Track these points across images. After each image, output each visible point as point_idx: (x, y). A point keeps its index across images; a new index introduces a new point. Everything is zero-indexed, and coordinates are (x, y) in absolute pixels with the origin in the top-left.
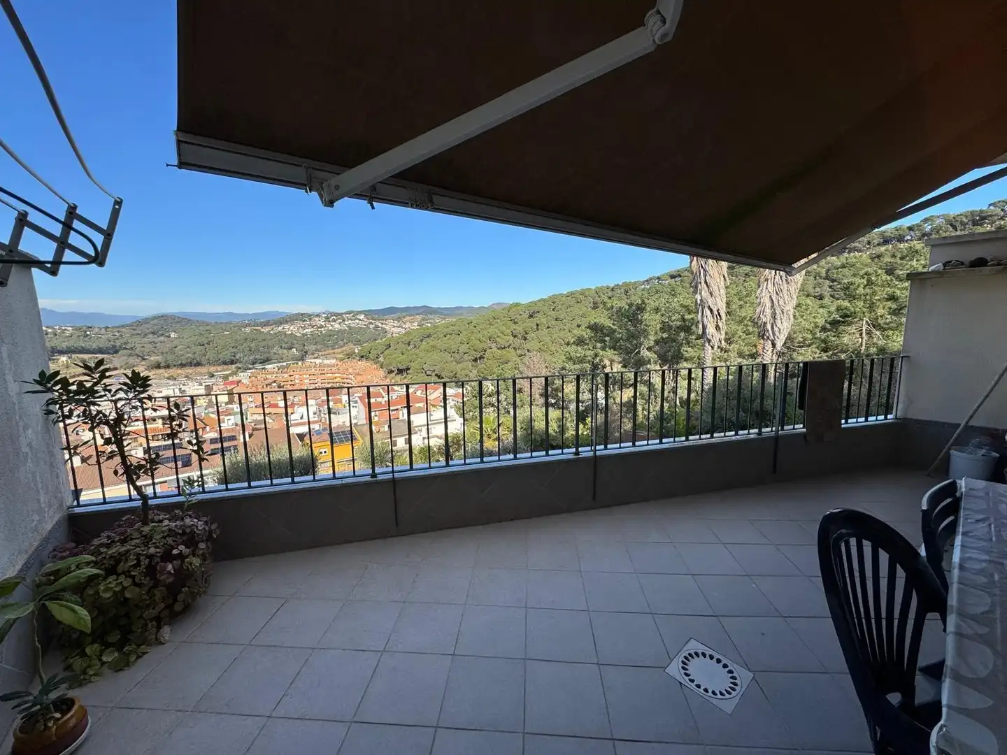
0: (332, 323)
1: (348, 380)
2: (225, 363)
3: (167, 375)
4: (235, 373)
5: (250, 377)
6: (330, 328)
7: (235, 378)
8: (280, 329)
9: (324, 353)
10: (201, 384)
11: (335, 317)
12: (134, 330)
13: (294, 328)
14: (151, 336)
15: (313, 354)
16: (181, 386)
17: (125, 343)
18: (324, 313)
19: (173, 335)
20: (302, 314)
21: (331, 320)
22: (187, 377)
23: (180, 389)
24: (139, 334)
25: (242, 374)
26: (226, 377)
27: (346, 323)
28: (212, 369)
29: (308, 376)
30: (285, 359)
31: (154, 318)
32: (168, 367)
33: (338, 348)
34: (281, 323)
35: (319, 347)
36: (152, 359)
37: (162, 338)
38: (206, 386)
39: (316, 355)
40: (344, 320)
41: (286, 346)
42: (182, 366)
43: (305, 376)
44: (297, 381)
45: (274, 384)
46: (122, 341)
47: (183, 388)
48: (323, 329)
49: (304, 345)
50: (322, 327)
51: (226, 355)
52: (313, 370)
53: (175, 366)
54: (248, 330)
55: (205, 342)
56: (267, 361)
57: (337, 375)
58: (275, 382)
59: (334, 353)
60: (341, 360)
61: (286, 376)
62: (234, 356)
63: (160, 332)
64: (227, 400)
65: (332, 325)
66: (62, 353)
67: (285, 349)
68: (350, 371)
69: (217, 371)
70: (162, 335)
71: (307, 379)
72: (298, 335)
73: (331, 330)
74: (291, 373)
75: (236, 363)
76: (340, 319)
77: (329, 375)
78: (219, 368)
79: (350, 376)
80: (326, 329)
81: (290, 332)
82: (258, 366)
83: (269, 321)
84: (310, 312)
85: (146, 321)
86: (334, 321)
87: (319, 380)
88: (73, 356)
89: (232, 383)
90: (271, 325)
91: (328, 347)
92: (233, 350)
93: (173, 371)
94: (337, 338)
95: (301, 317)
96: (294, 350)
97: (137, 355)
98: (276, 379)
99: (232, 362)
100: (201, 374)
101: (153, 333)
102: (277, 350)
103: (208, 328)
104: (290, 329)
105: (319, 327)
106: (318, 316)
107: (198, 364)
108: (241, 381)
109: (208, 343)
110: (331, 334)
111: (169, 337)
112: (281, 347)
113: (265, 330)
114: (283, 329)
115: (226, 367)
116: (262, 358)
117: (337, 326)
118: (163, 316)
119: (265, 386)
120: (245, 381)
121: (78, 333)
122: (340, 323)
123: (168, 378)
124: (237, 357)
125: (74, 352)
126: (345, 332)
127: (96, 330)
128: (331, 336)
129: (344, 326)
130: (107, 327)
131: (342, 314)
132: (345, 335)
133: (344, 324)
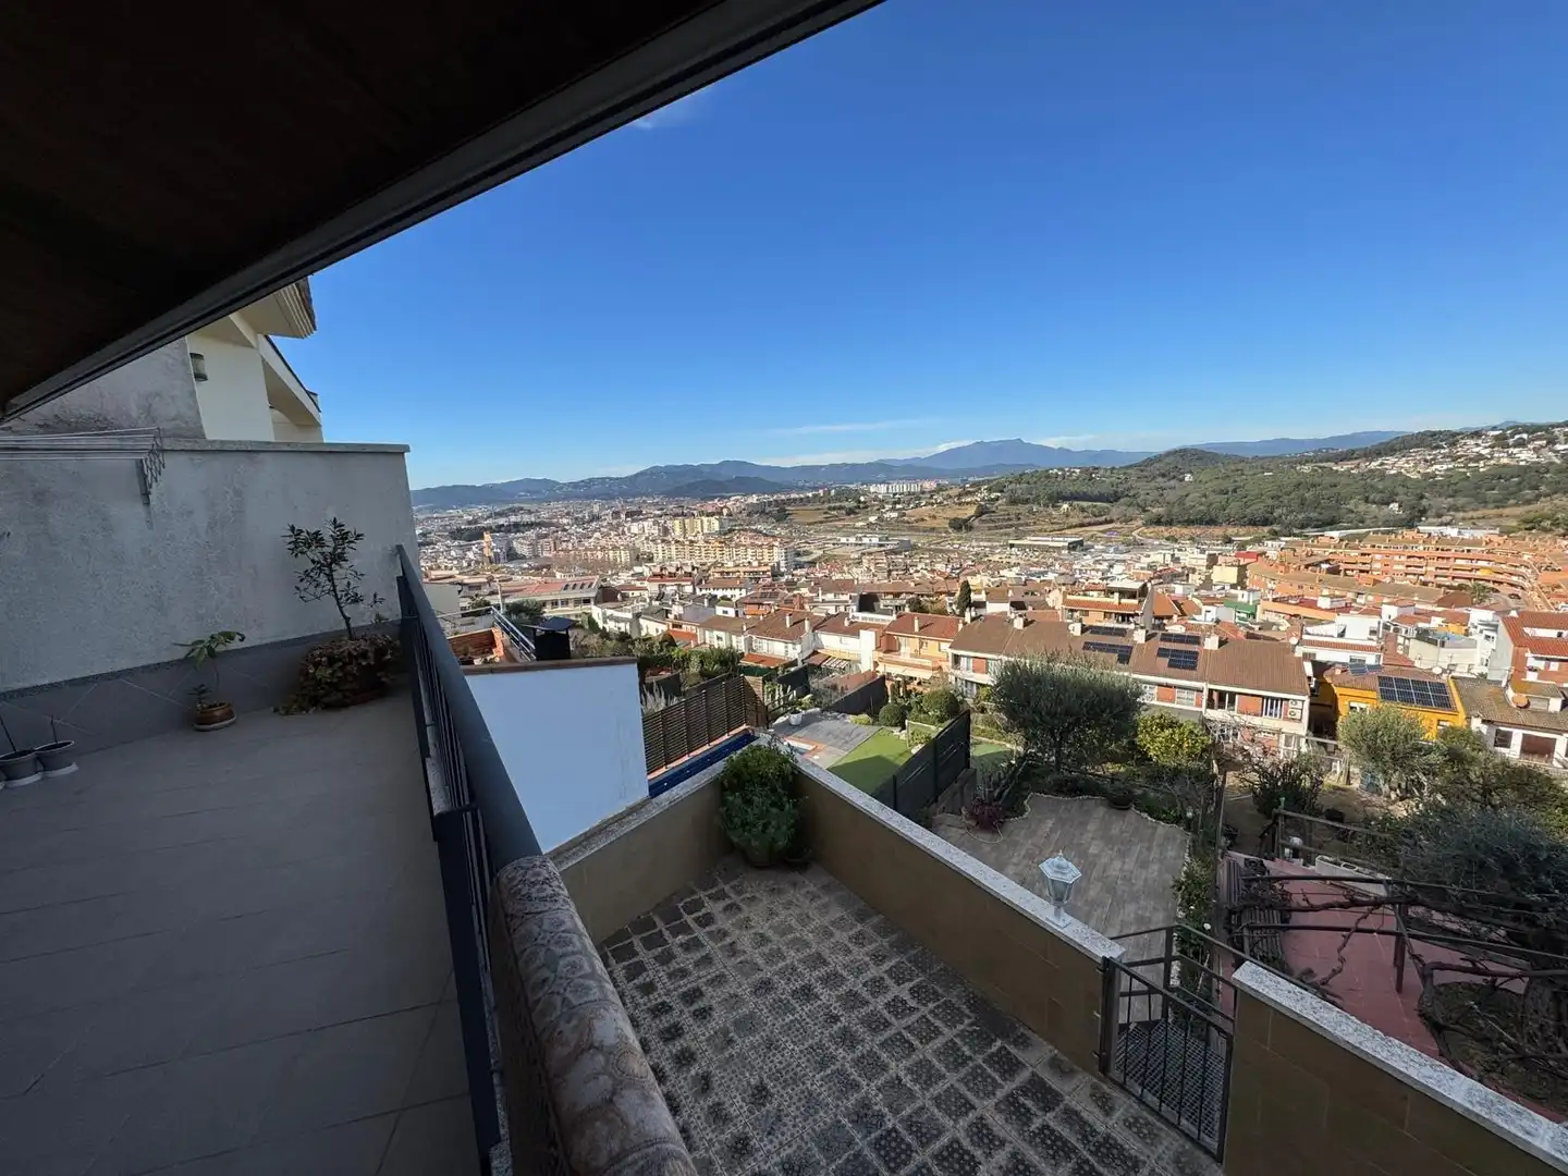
0: (1511, 450)
1: (1515, 579)
2: (1253, 523)
3: (1166, 534)
4: (1259, 541)
5: (1282, 549)
6: (1505, 461)
7: (1257, 549)
8: (1374, 465)
9: (1470, 514)
10: (1203, 552)
11: (1525, 436)
12: (1142, 471)
13: (1407, 462)
14: (1160, 479)
15: (1439, 516)
16: (1176, 551)
17: (1128, 490)
18: (1494, 428)
19: (1188, 477)
20: (1434, 434)
21: (1511, 441)
22: (1191, 539)
23: (1173, 555)
24: (1146, 477)
25: (1270, 543)
26: (1242, 546)
27: (1559, 447)
28: (1231, 531)
29: (1403, 558)
30: (1368, 522)
31: (1169, 454)
32: (1170, 523)
33: (1517, 505)
34: (1379, 454)
35: (1461, 501)
36: (1154, 510)
37: (1172, 483)
38: (1210, 555)
39: (1446, 519)
40: (1552, 441)
41: (1378, 497)
42: (1189, 523)
43: (1397, 558)
44: (1377, 566)
45: (1325, 566)
46: (1125, 486)
47: (1177, 554)
48: (1482, 464)
49: (1422, 497)
50: (1480, 457)
51: (1258, 509)
52: (1421, 548)
53: (1179, 522)
54: (1307, 469)
55: (1230, 489)
56: (1332, 523)
57: (1481, 563)
58: (1327, 561)
59: (1501, 516)
60: (1506, 532)
61: (1354, 553)
62: (1271, 513)
63: (1173, 474)
64: (1235, 581)
65: (1510, 456)
66: (1065, 499)
67: (1374, 503)
68: (1526, 558)
69: (1237, 535)
70: (1174, 477)
71: (1399, 563)
72: (1414, 476)
73: (1505, 465)
74: (1368, 549)
75: (1272, 524)
76: (1539, 438)
77: (1459, 562)
78: (1242, 530)
79: (1523, 570)
80: (1492, 462)
81: (1393, 472)
82: (1310, 532)
83: (1353, 452)
84: (1455, 428)
85: (1159, 458)
86: (1521, 444)
87: (1433, 569)
88: (1075, 503)
89: (1249, 555)
90: (1356, 459)
91: (1486, 502)
92: (1270, 502)
93: (1176, 530)
94: (1519, 483)
95: (1429, 440)
96: (1394, 506)
97: (1138, 505)
98: (1331, 557)
99: (1266, 522)
100: (1212, 537)
101: (1163, 475)
102: (1357, 505)
103: (1240, 466)
104: (1395, 465)
105: (1471, 460)
106: (1477, 434)
107: (1212, 522)
108: (1265, 553)
109: (1235, 491)
110: (1499, 474)
111: (1183, 480)
112: (1367, 500)
113: (1341, 468)
114: (1382, 464)
115: (1252, 529)
116: (1321, 517)
117: (1525, 456)
118: (1180, 451)
119: (1302, 567)
120: (1273, 554)
121: (1084, 476)
122: (1537, 450)
123: (1167, 539)
124: (1276, 514)
125: (1076, 499)
126: (1552, 468)
127: (1102, 472)
128: (1500, 478)
129: (1549, 456)
130: (1113, 468)
131: (1553, 426)
132: (1548, 475)
133: (1550, 450)
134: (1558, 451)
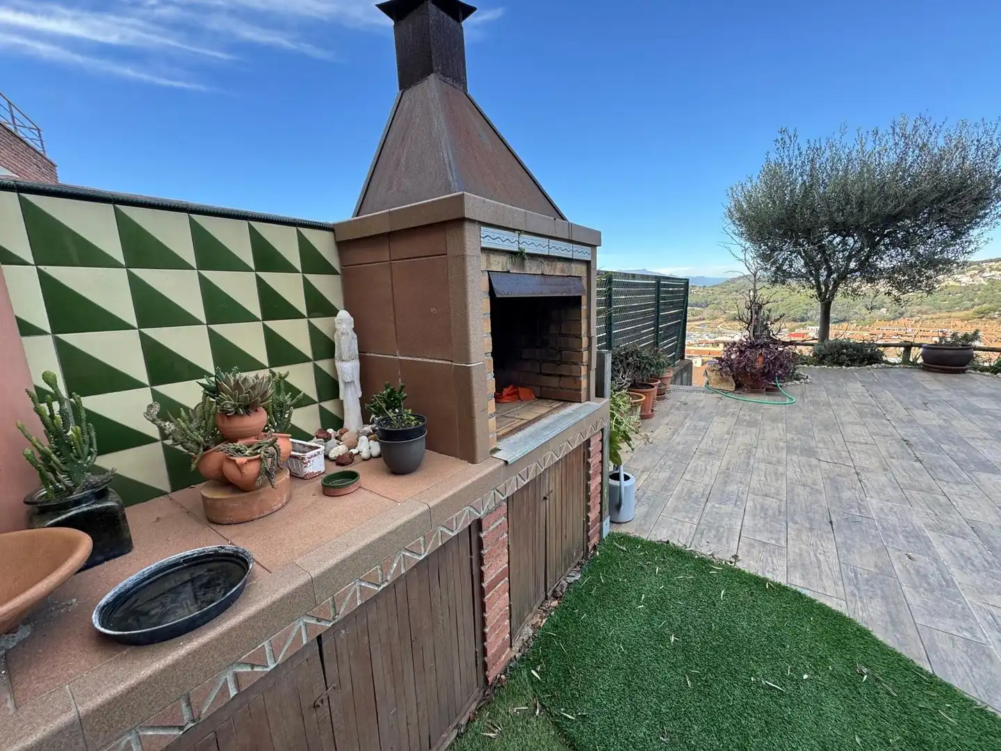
2: (795, 320)
12: (723, 288)
14: (735, 293)
15: (912, 316)
17: (714, 300)
24: (725, 292)
27: (985, 274)
33: (960, 310)
35: (926, 307)
36: (731, 312)
40: (982, 271)
46: (712, 297)
59: (950, 317)
62: (806, 314)
63: (742, 290)
75: (806, 320)
76: (974, 269)
92: (805, 307)
96: (884, 310)
97: (721, 309)
99: (802, 320)
101: (737, 291)
102: (860, 310)
112: (867, 306)
122: (971, 276)
124: (809, 315)
126: (982, 288)
127: (697, 289)
128: (949, 294)
129: (980, 280)
130: (705, 286)
131: (983, 262)
132: (979, 292)
133: (981, 276)
134: (985, 277)
